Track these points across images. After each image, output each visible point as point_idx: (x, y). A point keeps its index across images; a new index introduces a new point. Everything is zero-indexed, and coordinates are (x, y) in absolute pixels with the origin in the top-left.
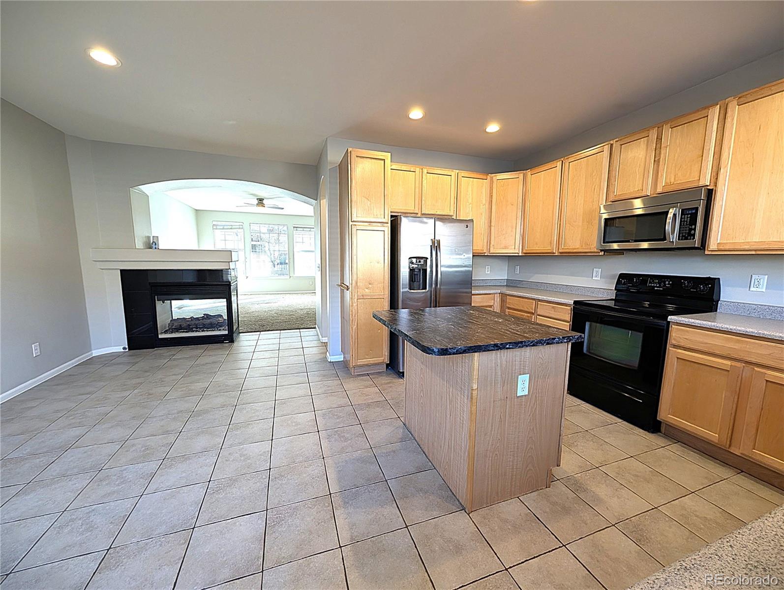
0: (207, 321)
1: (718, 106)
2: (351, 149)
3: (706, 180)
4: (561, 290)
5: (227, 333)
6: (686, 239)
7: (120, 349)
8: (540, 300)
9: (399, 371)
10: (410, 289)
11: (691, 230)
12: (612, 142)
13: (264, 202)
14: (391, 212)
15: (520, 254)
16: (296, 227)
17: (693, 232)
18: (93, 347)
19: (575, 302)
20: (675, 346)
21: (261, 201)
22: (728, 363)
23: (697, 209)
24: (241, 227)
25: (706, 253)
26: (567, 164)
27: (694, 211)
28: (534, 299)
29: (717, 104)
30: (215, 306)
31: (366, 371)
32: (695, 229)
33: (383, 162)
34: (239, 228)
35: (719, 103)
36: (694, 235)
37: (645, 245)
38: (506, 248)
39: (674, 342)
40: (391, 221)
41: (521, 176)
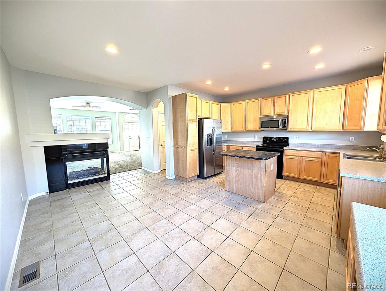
0: (93, 171)
1: (288, 95)
2: (187, 93)
3: (286, 113)
4: (244, 143)
5: (107, 176)
6: (284, 127)
7: (44, 194)
8: (243, 146)
9: (204, 177)
10: (208, 146)
11: (285, 125)
12: (261, 98)
13: (90, 104)
14: (198, 117)
15: (231, 131)
16: (97, 117)
17: (285, 126)
18: (28, 195)
19: (256, 146)
20: (285, 155)
21: (88, 104)
22: (298, 157)
23: (286, 120)
24: (60, 117)
25: (288, 131)
26: (247, 103)
27: (285, 120)
28: (241, 146)
29: (287, 94)
30: (96, 163)
31: (191, 179)
32: (286, 125)
33: (196, 98)
34: (59, 118)
35: (288, 94)
36: (286, 126)
37: (275, 129)
38: (226, 129)
39: (285, 154)
40: (198, 120)
41: (230, 104)
